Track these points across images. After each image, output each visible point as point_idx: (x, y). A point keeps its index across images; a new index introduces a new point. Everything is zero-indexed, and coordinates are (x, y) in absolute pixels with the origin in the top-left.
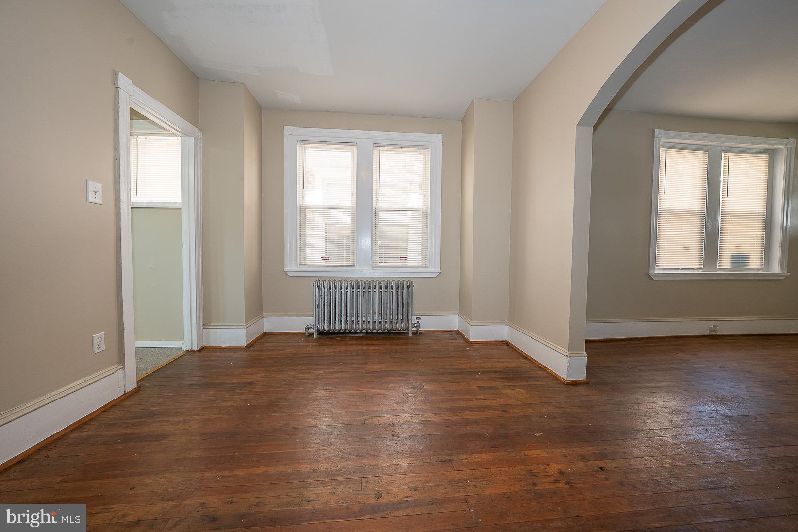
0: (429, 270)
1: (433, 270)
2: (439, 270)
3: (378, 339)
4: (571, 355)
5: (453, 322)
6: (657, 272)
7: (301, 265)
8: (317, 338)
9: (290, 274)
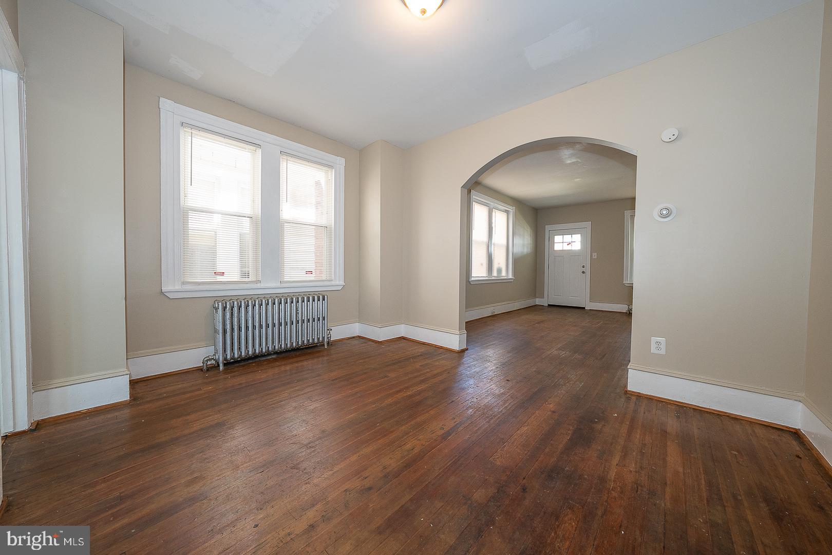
0: (333, 283)
1: (337, 283)
2: (342, 283)
3: (296, 356)
4: (461, 333)
5: (355, 329)
6: (473, 279)
7: (184, 283)
8: (224, 370)
9: (171, 296)
